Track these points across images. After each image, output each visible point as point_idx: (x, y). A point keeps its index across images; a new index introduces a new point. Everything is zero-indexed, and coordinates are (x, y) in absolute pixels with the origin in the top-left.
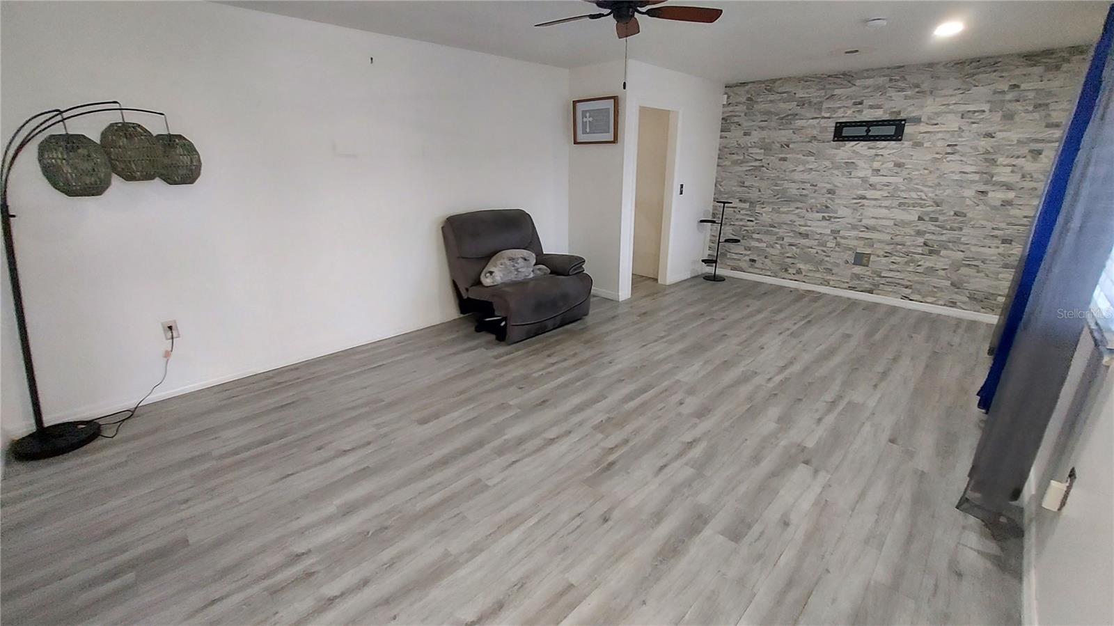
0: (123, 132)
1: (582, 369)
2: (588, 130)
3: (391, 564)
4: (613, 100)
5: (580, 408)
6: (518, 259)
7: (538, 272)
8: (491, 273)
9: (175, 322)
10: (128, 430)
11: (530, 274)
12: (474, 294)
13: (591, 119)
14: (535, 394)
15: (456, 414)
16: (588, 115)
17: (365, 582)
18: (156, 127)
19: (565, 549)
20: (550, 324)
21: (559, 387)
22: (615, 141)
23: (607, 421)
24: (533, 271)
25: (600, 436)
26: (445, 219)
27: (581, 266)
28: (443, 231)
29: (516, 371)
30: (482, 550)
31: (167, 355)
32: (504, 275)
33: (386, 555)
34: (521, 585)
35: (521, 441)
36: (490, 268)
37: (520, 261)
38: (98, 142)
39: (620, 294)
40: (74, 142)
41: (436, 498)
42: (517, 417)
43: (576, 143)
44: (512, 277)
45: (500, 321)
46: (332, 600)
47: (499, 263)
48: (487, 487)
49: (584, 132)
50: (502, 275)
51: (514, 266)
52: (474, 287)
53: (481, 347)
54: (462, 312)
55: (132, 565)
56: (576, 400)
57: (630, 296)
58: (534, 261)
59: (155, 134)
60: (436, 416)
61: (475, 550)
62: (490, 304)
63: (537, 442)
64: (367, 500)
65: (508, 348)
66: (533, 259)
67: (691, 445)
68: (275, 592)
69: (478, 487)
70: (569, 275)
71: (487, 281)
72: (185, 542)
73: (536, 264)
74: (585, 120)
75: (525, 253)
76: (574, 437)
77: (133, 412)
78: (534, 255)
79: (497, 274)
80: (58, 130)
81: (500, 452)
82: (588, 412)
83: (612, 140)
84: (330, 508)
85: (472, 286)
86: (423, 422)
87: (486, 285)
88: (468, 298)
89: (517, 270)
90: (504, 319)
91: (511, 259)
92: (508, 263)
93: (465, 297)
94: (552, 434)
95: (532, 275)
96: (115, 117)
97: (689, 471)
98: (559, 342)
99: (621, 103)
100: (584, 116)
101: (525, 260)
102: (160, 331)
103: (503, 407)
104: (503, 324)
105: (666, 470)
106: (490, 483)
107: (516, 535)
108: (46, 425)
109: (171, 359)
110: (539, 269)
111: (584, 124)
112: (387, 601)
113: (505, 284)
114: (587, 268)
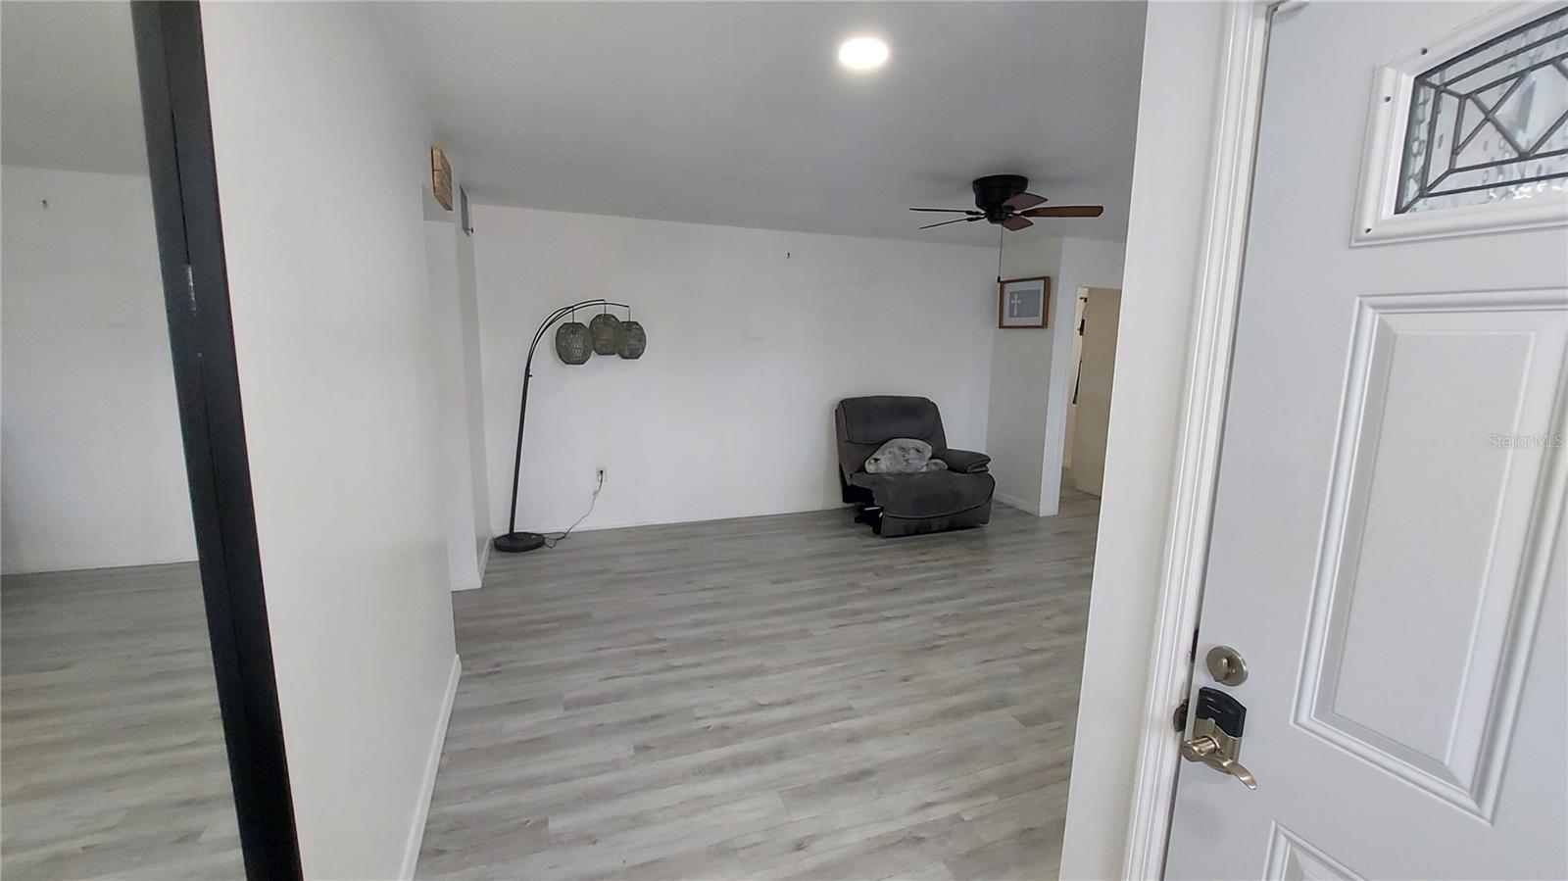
0: (605, 320)
1: (953, 571)
2: (1015, 313)
3: (718, 661)
4: (1043, 282)
5: (931, 601)
6: (910, 449)
7: (933, 467)
8: (876, 460)
9: (605, 468)
10: (561, 545)
11: (922, 467)
12: (857, 481)
13: (1019, 302)
14: (890, 582)
15: (808, 582)
16: (1016, 296)
17: (698, 665)
18: (622, 316)
19: (858, 688)
20: (935, 524)
21: (919, 581)
22: (1044, 325)
23: (952, 616)
24: (927, 465)
25: (938, 625)
26: (838, 402)
27: (985, 465)
28: (836, 415)
29: (881, 561)
30: (788, 671)
31: (596, 493)
32: (891, 464)
33: (717, 655)
34: (811, 697)
35: (856, 613)
36: (876, 455)
37: (913, 451)
38: (588, 326)
39: (1041, 507)
40: (574, 328)
41: (765, 632)
42: (862, 596)
43: (1000, 327)
44: (900, 467)
45: (879, 511)
46: (674, 668)
47: (887, 451)
48: (811, 636)
49: (1011, 315)
50: (888, 464)
51: (904, 456)
52: (858, 474)
53: (854, 535)
54: (845, 500)
55: (558, 619)
56: (928, 594)
57: (1056, 513)
58: (930, 455)
59: (621, 320)
60: (789, 580)
61: (782, 669)
62: (870, 492)
63: (873, 616)
64: (714, 622)
65: (883, 541)
66: (928, 451)
67: (1033, 652)
68: (638, 654)
69: (804, 634)
70: (966, 473)
71: (870, 467)
72: (589, 615)
73: (932, 458)
74: (1013, 302)
75: (919, 443)
76: (910, 621)
77: (566, 534)
78: (930, 448)
79: (884, 462)
80: (568, 319)
81: (833, 616)
82: (936, 605)
83: (1041, 324)
84: (687, 619)
85: (857, 472)
86: (774, 582)
87: (871, 472)
88: (852, 485)
89: (907, 460)
90: (881, 510)
91: (902, 449)
92: (898, 452)
93: (849, 484)
94: (888, 614)
95: (924, 470)
96: (600, 310)
97: (1017, 670)
98: (941, 544)
99: (1053, 285)
100: (1012, 297)
101: (918, 451)
102: (594, 473)
103: (853, 585)
104: (881, 515)
105: (988, 664)
106: (814, 634)
107: (820, 669)
108: (515, 531)
109: (598, 497)
110: (935, 464)
111: (1012, 306)
112: (710, 678)
113: (890, 474)
114: (992, 469)
